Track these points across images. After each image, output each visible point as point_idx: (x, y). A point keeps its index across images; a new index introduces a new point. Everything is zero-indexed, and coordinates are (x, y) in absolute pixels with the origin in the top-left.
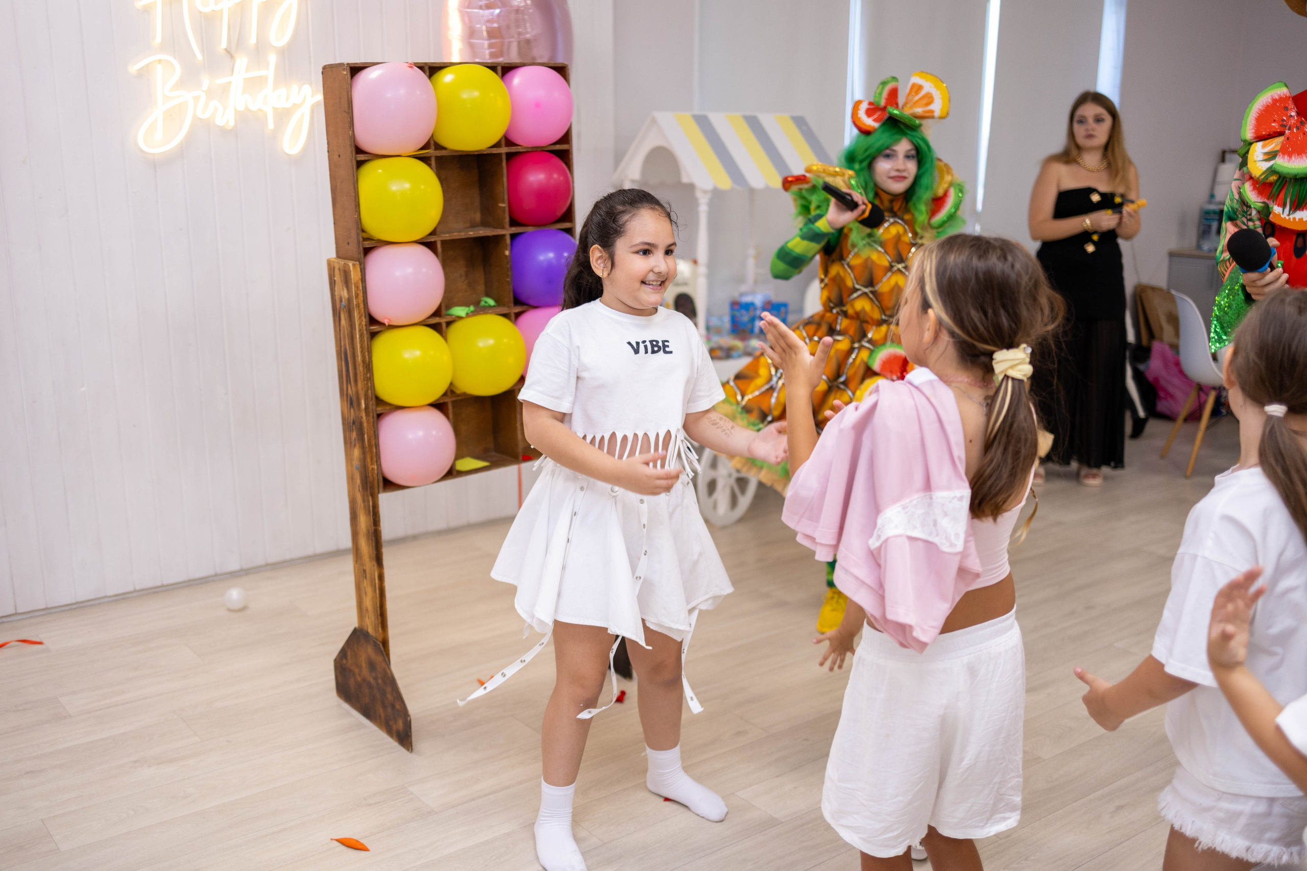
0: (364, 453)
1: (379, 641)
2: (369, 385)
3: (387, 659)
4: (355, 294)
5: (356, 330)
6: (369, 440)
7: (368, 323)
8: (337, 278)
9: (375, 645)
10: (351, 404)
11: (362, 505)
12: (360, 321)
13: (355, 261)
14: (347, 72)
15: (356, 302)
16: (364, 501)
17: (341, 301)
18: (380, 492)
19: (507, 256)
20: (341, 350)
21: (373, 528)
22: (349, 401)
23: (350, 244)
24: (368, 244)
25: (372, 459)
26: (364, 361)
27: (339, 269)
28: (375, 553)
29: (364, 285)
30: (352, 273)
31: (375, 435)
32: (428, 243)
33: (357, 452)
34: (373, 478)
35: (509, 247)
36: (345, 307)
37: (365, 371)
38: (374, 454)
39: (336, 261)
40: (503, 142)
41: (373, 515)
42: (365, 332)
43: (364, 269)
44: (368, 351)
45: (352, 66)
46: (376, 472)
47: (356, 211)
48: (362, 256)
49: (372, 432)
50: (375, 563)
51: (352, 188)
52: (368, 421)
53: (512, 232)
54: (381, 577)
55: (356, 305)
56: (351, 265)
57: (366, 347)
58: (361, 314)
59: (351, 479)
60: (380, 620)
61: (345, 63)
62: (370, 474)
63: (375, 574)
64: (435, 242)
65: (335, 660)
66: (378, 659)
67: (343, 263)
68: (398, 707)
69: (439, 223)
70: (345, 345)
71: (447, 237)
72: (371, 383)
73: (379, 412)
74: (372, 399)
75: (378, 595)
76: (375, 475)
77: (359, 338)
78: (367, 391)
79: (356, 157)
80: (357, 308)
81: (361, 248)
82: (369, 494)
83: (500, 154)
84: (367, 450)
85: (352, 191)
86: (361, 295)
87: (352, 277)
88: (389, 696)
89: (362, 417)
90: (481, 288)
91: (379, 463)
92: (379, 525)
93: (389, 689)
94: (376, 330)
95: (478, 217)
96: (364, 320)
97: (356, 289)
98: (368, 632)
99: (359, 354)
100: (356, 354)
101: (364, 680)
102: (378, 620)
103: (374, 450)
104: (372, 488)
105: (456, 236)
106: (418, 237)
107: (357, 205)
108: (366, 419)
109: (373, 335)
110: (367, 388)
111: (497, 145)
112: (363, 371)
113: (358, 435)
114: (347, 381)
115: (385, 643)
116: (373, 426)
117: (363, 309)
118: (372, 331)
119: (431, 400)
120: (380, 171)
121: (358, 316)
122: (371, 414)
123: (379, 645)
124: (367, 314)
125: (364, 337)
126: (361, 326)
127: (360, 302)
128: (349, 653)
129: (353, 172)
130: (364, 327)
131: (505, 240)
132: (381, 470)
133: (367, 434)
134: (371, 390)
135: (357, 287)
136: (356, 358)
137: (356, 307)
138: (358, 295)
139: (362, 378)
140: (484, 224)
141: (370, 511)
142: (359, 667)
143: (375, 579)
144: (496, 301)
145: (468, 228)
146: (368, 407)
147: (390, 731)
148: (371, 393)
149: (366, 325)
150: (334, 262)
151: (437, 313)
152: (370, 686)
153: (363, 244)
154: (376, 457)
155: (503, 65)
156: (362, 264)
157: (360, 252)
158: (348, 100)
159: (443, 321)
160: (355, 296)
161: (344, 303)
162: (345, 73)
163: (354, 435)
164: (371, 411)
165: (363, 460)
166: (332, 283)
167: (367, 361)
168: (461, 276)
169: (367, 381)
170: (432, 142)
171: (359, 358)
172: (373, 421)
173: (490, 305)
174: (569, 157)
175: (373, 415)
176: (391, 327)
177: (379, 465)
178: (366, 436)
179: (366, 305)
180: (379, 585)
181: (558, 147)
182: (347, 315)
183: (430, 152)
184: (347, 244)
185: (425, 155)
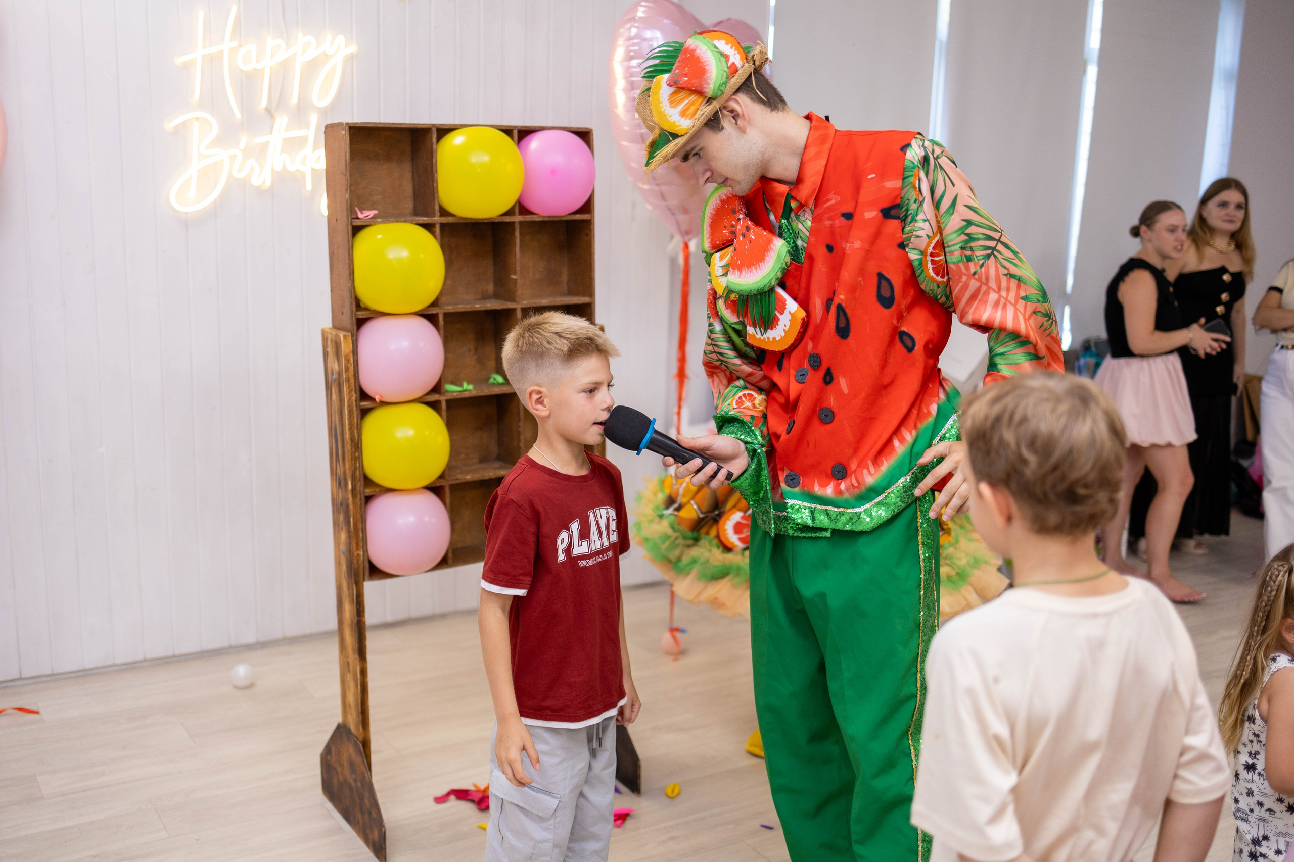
0: (349, 537)
1: (360, 742)
2: (358, 464)
3: (365, 761)
4: (345, 367)
5: (344, 405)
6: (355, 524)
7: (358, 399)
8: (330, 350)
9: (356, 745)
10: (340, 484)
11: (347, 592)
12: (348, 396)
13: (347, 331)
14: (346, 132)
15: (345, 376)
16: (349, 589)
17: (332, 374)
18: (366, 579)
20: (332, 425)
21: (356, 618)
22: (338, 481)
23: (344, 314)
24: (362, 315)
25: (357, 544)
26: (352, 439)
27: (331, 340)
28: (357, 645)
29: (355, 357)
30: (342, 345)
31: (362, 518)
32: (428, 315)
33: (343, 536)
34: (359, 564)
36: (335, 380)
37: (353, 449)
38: (361, 539)
39: (329, 331)
40: (517, 210)
41: (357, 604)
42: (355, 408)
43: (357, 341)
44: (357, 429)
45: (352, 125)
46: (362, 558)
47: (350, 279)
48: (355, 327)
49: (359, 516)
50: (357, 656)
51: (347, 254)
52: (354, 504)
53: (523, 306)
54: (364, 672)
55: (346, 379)
56: (341, 336)
57: (356, 425)
58: (351, 388)
59: (338, 564)
60: (360, 719)
61: (344, 123)
62: (355, 561)
63: (357, 670)
64: (437, 315)
65: (322, 755)
66: (358, 760)
67: (335, 333)
68: (374, 815)
69: (441, 294)
70: (335, 421)
71: (450, 309)
72: (359, 463)
73: (367, 494)
74: (360, 480)
75: (359, 691)
76: (361, 562)
77: (348, 414)
78: (355, 472)
79: (351, 223)
80: (347, 383)
81: (354, 319)
82: (353, 581)
83: (513, 223)
84: (352, 534)
85: (347, 258)
86: (352, 368)
87: (342, 348)
88: (367, 802)
89: (348, 499)
90: (491, 364)
91: (365, 548)
92: (364, 616)
93: (366, 795)
94: (367, 407)
95: (490, 288)
96: (354, 395)
97: (346, 362)
98: (350, 730)
99: (347, 432)
100: (344, 432)
101: (345, 780)
103: (361, 535)
104: (356, 575)
105: (462, 308)
106: (418, 307)
107: (352, 273)
108: (353, 501)
109: (364, 412)
110: (355, 468)
111: (509, 213)
112: (351, 449)
113: (345, 518)
114: (336, 459)
115: (366, 744)
116: (361, 509)
117: (353, 384)
118: (363, 407)
119: (426, 483)
120: (379, 237)
121: (348, 391)
122: (359, 496)
123: (359, 745)
124: (358, 388)
125: (353, 414)
126: (351, 402)
127: (350, 376)
128: (333, 749)
129: (348, 237)
130: (354, 403)
131: (516, 314)
132: (368, 556)
133: (354, 518)
134: (360, 471)
135: (348, 360)
136: (344, 437)
137: (346, 381)
138: (348, 369)
139: (350, 457)
140: (497, 296)
141: (355, 600)
142: (342, 766)
143: (358, 675)
145: (479, 300)
146: (355, 488)
147: (366, 840)
148: (360, 474)
149: (356, 401)
150: (327, 332)
151: (437, 389)
152: (351, 789)
153: (356, 315)
154: (362, 543)
155: (520, 129)
156: (355, 337)
157: (354, 324)
158: (346, 161)
159: (443, 399)
160: (345, 369)
161: (335, 376)
162: (344, 133)
163: (342, 517)
164: (358, 492)
165: (349, 545)
166: (325, 355)
167: (356, 439)
168: (470, 351)
169: (356, 460)
170: (437, 208)
171: (347, 436)
172: (361, 504)
173: (498, 383)
174: (590, 228)
175: (361, 497)
176: (384, 404)
177: (366, 551)
178: (352, 520)
179: (357, 380)
180: (361, 680)
181: (578, 217)
182: (337, 389)
183: (434, 218)
184: (341, 314)
185: (429, 222)
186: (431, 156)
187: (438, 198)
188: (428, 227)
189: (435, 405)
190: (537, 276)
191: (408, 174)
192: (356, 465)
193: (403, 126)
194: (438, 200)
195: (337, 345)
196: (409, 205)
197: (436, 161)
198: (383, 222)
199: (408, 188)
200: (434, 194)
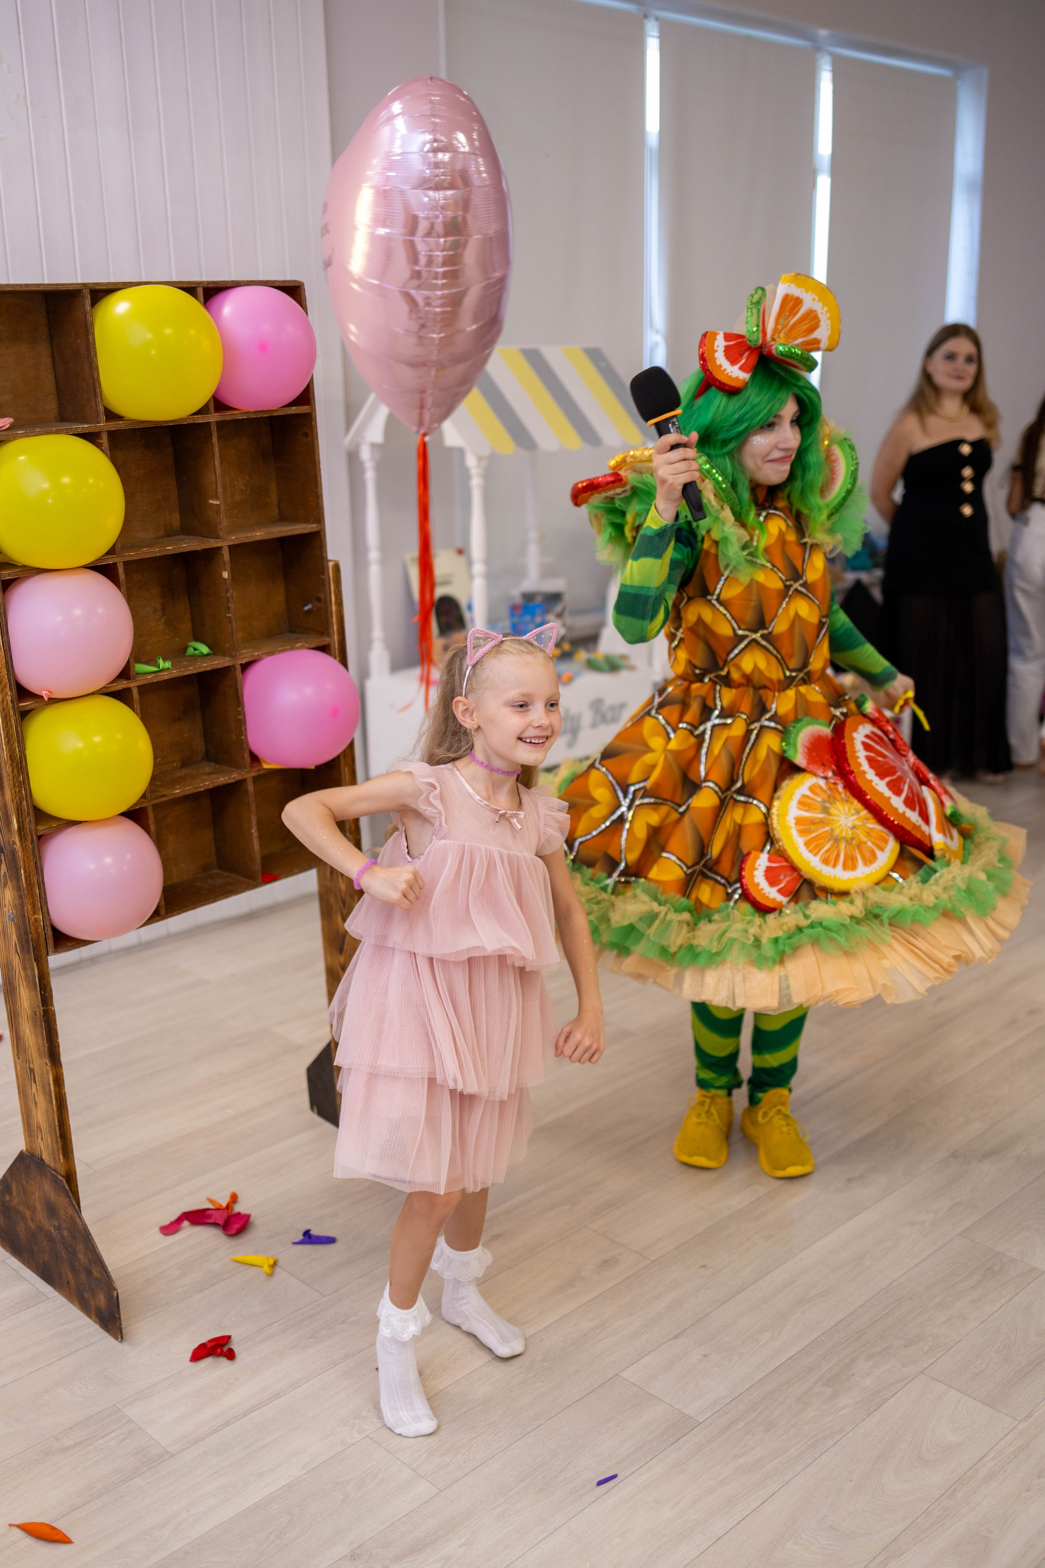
0: (19, 896)
1: (61, 1174)
2: (24, 792)
3: (74, 1203)
6: (28, 877)
7: (15, 698)
9: (54, 1180)
11: (22, 975)
16: (25, 969)
18: (49, 953)
19: (226, 580)
21: (40, 1008)
24: (7, 574)
25: (34, 905)
26: (12, 757)
28: (46, 1045)
29: (5, 638)
31: (37, 868)
32: (104, 568)
33: (8, 894)
34: (38, 933)
35: (228, 567)
37: (15, 771)
38: (38, 898)
40: (212, 406)
41: (41, 989)
42: (12, 712)
44: (18, 743)
46: (42, 923)
48: (1, 594)
49: (32, 864)
50: (47, 1059)
52: (24, 849)
53: (232, 543)
54: (59, 1081)
57: (15, 734)
60: (59, 1146)
62: (32, 928)
63: (49, 1079)
64: (115, 565)
66: (60, 1201)
68: (94, 1275)
69: (120, 536)
71: (132, 555)
72: (26, 789)
73: (40, 833)
74: (28, 814)
75: (55, 1108)
76: (40, 930)
77: (3, 721)
78: (21, 803)
81: (0, 583)
82: (33, 957)
83: (208, 424)
84: (26, 890)
88: (80, 1259)
89: (14, 843)
90: (186, 627)
91: (45, 909)
92: (52, 1005)
93: (81, 1247)
94: (29, 708)
95: (176, 519)
96: (9, 693)
98: (42, 1160)
99: (4, 747)
100: (2, 748)
101: (40, 1228)
102: (57, 1144)
103: (38, 892)
104: (37, 947)
105: (147, 553)
106: (89, 558)
108: (22, 845)
109: (24, 715)
110: (20, 799)
111: (203, 411)
112: (13, 772)
113: (9, 870)
115: (71, 1177)
116: (34, 854)
117: (6, 677)
118: (22, 709)
119: (124, 808)
122: (29, 837)
123: (61, 1180)
124: (13, 683)
125: (10, 720)
127: (1, 666)
128: (14, 1187)
130: (10, 705)
131: (221, 556)
132: (50, 920)
133: (25, 868)
134: (27, 801)
139: (12, 782)
140: (187, 530)
141: (35, 984)
142: (32, 1208)
143: (49, 1085)
144: (210, 647)
145: (162, 537)
146: (23, 826)
147: (85, 1308)
148: (27, 804)
149: (12, 702)
151: (125, 673)
152: (52, 1240)
153: (2, 576)
154: (41, 902)
155: (207, 286)
156: (2, 608)
157: (1, 590)
159: (133, 685)
163: (4, 869)
164: (28, 831)
165: (20, 907)
167: (18, 756)
168: (155, 611)
169: (20, 788)
170: (102, 410)
171: (5, 753)
172: (34, 848)
173: (202, 653)
174: (312, 426)
175: (32, 837)
176: (53, 701)
177: (46, 913)
178: (21, 873)
179: (11, 672)
180: (55, 1091)
181: (294, 410)
183: (98, 425)
185: (92, 430)
186: (86, 330)
187: (101, 395)
188: (90, 437)
189: (122, 696)
190: (238, 497)
191: (47, 361)
192: (22, 797)
193: (42, 288)
194: (101, 398)
196: (51, 406)
197: (94, 339)
198: (26, 435)
199: (48, 382)
200: (95, 388)
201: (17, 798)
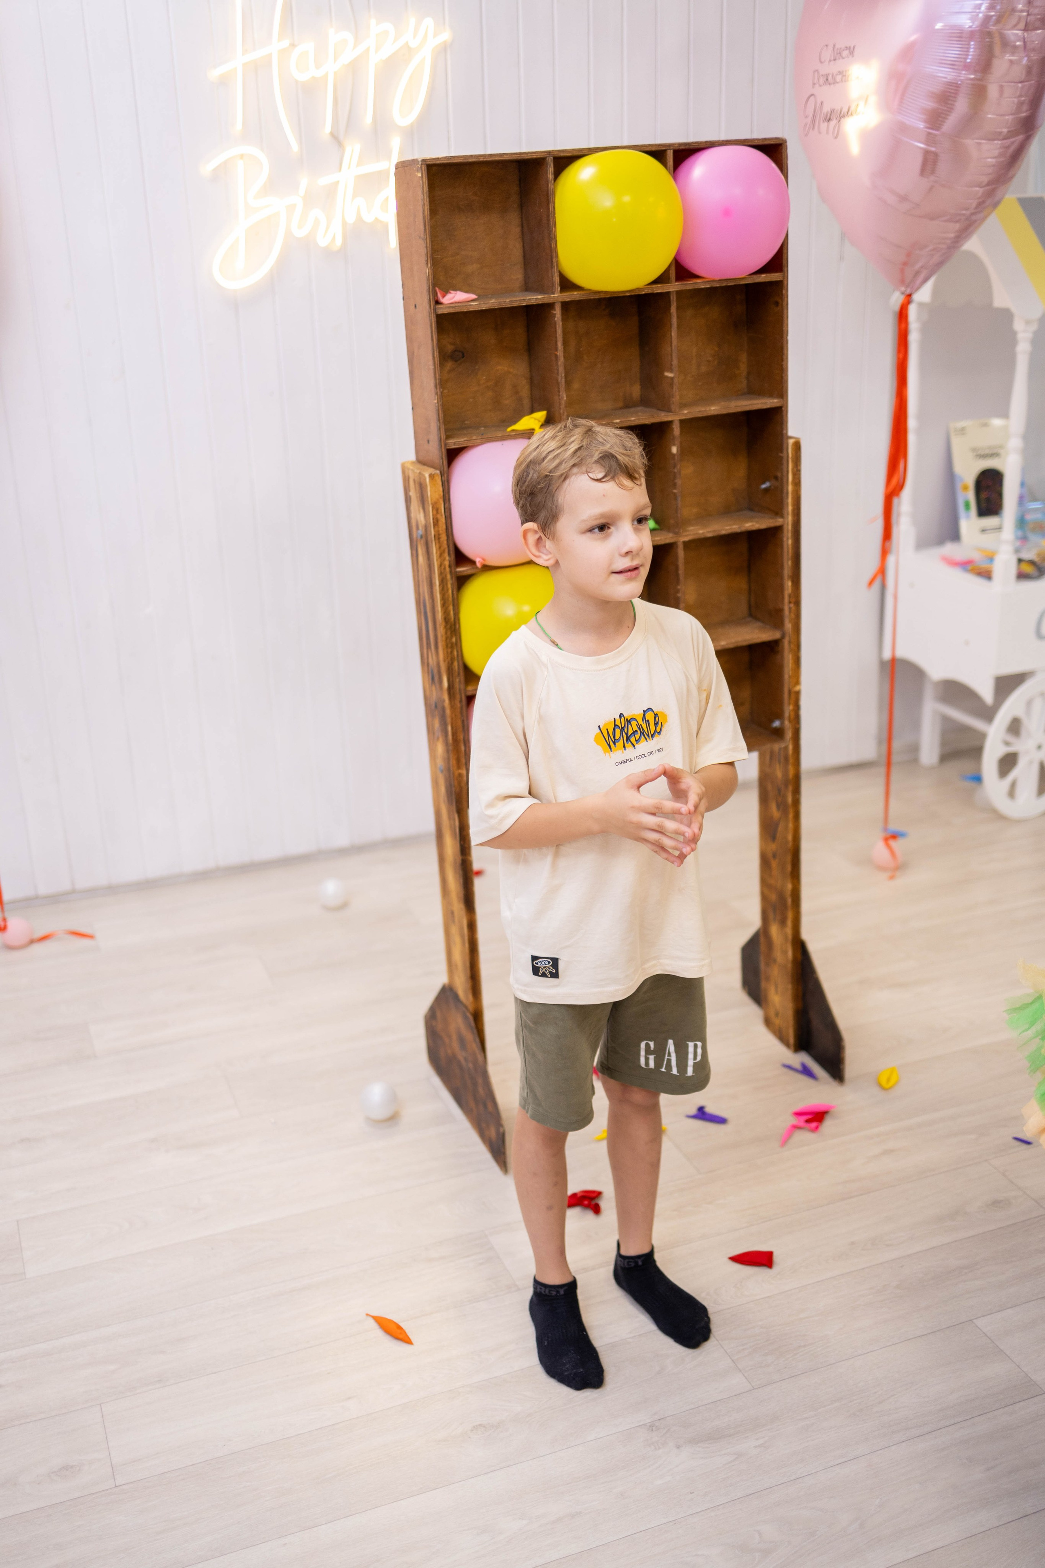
0: (448, 750)
1: (471, 1014)
2: (455, 653)
4: (433, 519)
5: (434, 573)
6: (454, 734)
7: (453, 563)
8: (413, 494)
9: (466, 1017)
10: (433, 678)
11: (448, 822)
12: (440, 560)
13: (435, 468)
14: (422, 174)
15: (434, 531)
16: (449, 818)
17: (418, 528)
19: (675, 455)
20: (420, 598)
22: (431, 676)
23: (430, 441)
24: (454, 444)
25: (459, 761)
26: (446, 619)
27: (414, 480)
28: (463, 893)
29: (447, 505)
30: (429, 488)
31: (463, 727)
33: (440, 748)
34: (460, 787)
35: (678, 442)
36: (421, 537)
37: (449, 633)
38: (463, 754)
39: (411, 467)
40: (674, 274)
41: (461, 838)
42: (449, 576)
43: (448, 481)
44: (453, 604)
45: (431, 162)
47: (436, 394)
48: (445, 463)
49: (459, 723)
50: (463, 906)
52: (452, 707)
53: (683, 417)
54: (472, 926)
55: (435, 536)
57: (451, 599)
58: (442, 549)
59: (435, 783)
60: (470, 984)
61: (421, 159)
62: (456, 782)
63: (463, 921)
65: (426, 1017)
67: (418, 471)
68: (490, 1108)
70: (424, 593)
72: (457, 651)
74: (459, 674)
75: (467, 949)
77: (440, 585)
78: (452, 663)
79: (435, 310)
80: (437, 541)
81: (444, 450)
82: (455, 810)
83: (668, 295)
84: (451, 745)
86: (442, 520)
87: (429, 494)
88: (481, 1090)
89: (444, 701)
94: (465, 573)
95: (636, 390)
96: (447, 558)
97: (435, 512)
98: (457, 994)
100: (436, 609)
103: (463, 748)
104: (459, 802)
108: (451, 702)
109: (462, 581)
110: (452, 659)
111: (662, 279)
112: (446, 633)
113: (441, 723)
114: (427, 644)
115: (478, 1019)
116: (461, 713)
117: (445, 542)
118: (459, 574)
121: (438, 552)
122: (458, 696)
124: (452, 547)
125: (447, 584)
126: (443, 567)
127: (441, 532)
128: (439, 1014)
130: (448, 569)
131: (673, 429)
133: (451, 725)
134: (458, 662)
135: (436, 510)
136: (436, 614)
137: (435, 539)
138: (437, 521)
139: (445, 644)
142: (450, 1036)
143: (466, 929)
145: (619, 408)
146: (453, 685)
147: (482, 1136)
148: (458, 665)
149: (450, 566)
150: (409, 469)
153: (446, 444)
155: (677, 148)
156: (445, 475)
157: (444, 458)
158: (424, 218)
160: (434, 522)
161: (421, 532)
162: (419, 175)
163: (437, 724)
164: (457, 691)
165: (448, 760)
166: (408, 500)
167: (453, 619)
169: (452, 647)
170: (557, 279)
171: (440, 616)
172: (461, 708)
174: (783, 295)
175: (461, 697)
176: (487, 568)
178: (449, 728)
179: (451, 537)
180: (469, 936)
181: (763, 278)
182: (424, 550)
183: (552, 296)
184: (427, 442)
185: (546, 301)
186: (547, 201)
187: (557, 265)
190: (704, 369)
191: (515, 230)
192: (454, 655)
193: (505, 158)
194: (557, 269)
195: (421, 487)
196: (518, 276)
197: (554, 208)
199: (516, 250)
200: (552, 258)
201: (449, 659)
